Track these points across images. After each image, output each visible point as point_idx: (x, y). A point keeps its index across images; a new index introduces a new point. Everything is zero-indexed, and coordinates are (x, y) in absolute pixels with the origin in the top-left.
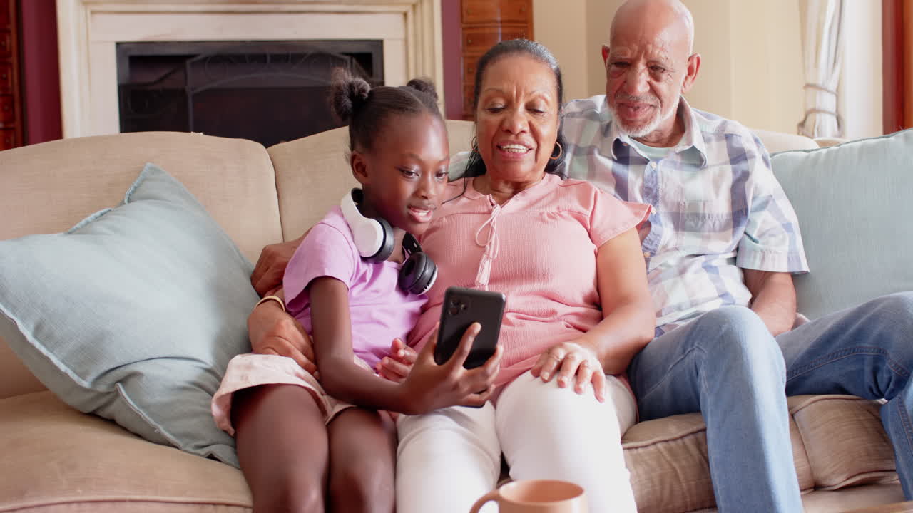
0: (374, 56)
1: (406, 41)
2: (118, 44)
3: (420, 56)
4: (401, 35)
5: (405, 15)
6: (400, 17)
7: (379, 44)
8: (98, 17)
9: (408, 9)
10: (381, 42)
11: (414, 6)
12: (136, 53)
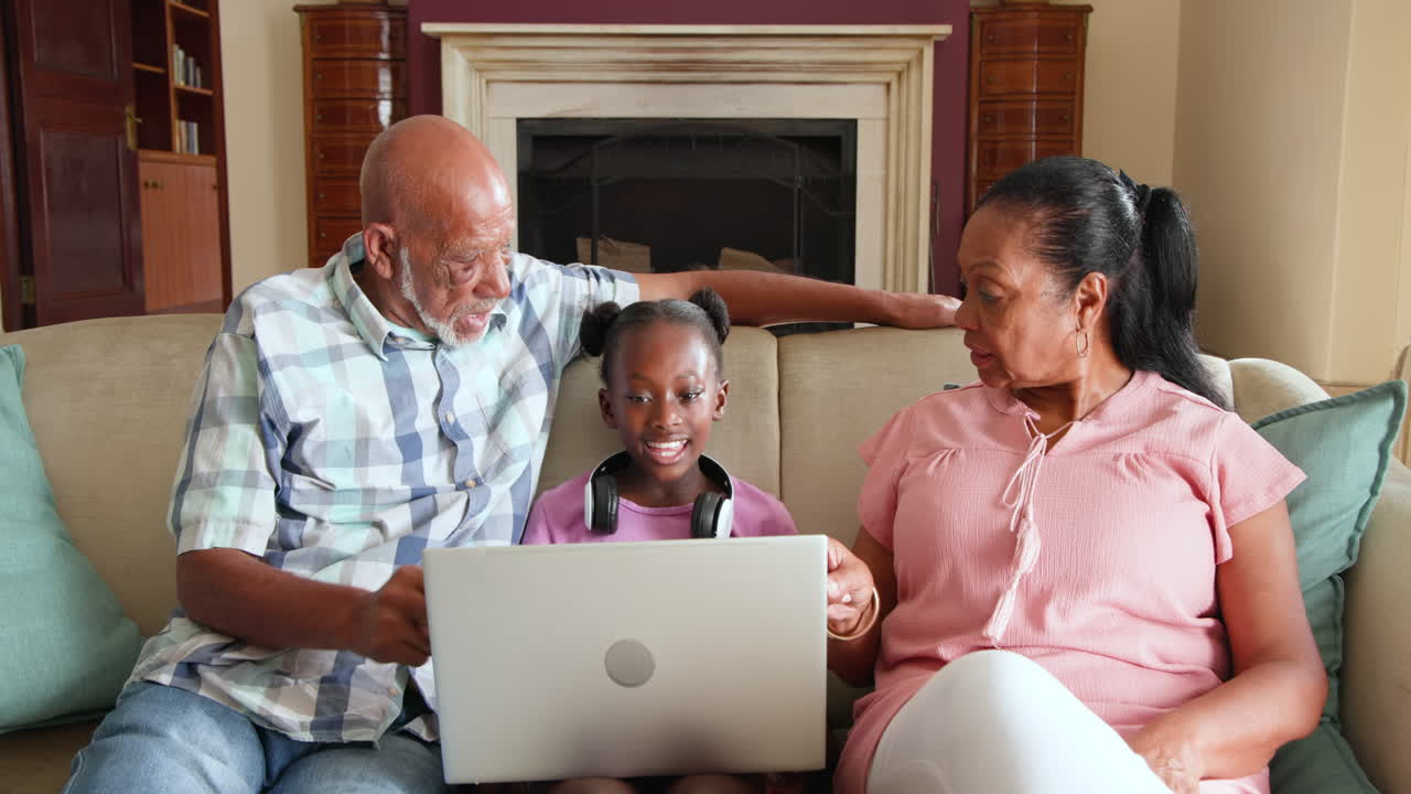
0: (844, 139)
1: (887, 119)
2: (520, 121)
3: (903, 144)
4: (881, 113)
5: (888, 85)
6: (882, 89)
7: (851, 125)
8: (494, 86)
9: (892, 78)
10: (854, 122)
11: (900, 74)
12: (540, 132)
